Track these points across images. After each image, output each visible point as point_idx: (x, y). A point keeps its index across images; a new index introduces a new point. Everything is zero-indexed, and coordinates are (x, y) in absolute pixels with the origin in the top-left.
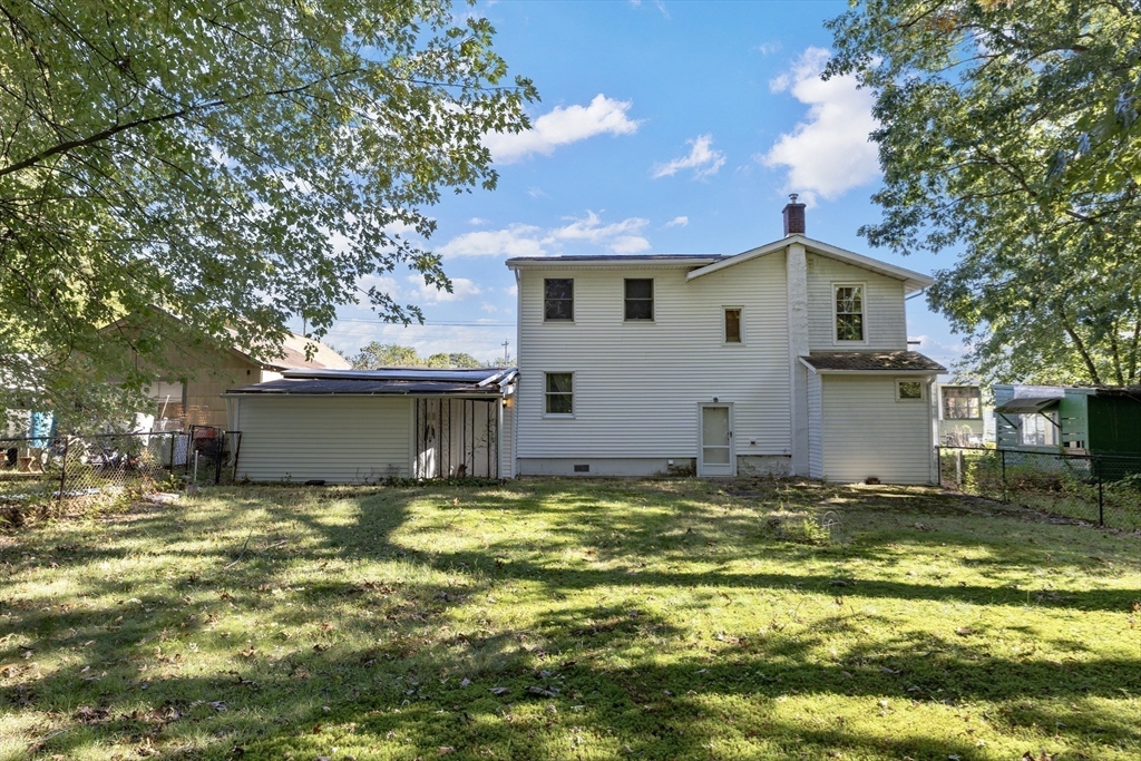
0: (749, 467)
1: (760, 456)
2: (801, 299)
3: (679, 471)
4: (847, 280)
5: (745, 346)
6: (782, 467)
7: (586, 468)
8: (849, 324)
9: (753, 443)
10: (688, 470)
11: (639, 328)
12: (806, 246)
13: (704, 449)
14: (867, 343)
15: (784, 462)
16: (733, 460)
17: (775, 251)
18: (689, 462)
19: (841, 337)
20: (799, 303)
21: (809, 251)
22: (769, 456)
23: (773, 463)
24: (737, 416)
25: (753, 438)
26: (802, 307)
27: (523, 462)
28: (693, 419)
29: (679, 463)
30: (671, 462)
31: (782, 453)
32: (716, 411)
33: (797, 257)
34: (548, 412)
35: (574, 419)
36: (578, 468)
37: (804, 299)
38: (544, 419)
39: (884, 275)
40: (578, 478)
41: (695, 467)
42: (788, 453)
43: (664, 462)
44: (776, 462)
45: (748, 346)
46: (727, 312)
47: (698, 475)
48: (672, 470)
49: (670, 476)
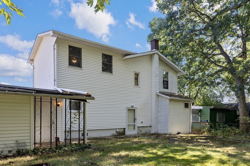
0: (140, 131)
1: (143, 127)
3: (120, 133)
4: (166, 69)
5: (140, 87)
6: (149, 130)
9: (142, 122)
10: (123, 133)
13: (128, 125)
14: (169, 90)
15: (149, 128)
16: (136, 128)
17: (149, 55)
18: (122, 130)
20: (157, 74)
24: (137, 113)
25: (142, 121)
26: (157, 76)
28: (124, 113)
29: (120, 130)
30: (117, 130)
31: (149, 125)
32: (132, 110)
41: (124, 131)
42: (151, 125)
43: (115, 130)
44: (147, 129)
45: (141, 87)
46: (135, 74)
47: (126, 135)
48: (118, 133)
49: (117, 135)
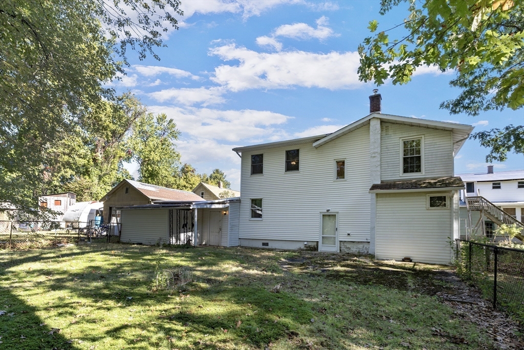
0: (347, 248)
1: (353, 242)
2: (376, 150)
3: (310, 248)
4: (411, 136)
5: (346, 181)
6: (366, 248)
7: (267, 244)
8: (412, 162)
9: (349, 234)
10: (315, 248)
11: (292, 175)
12: (380, 119)
13: (323, 237)
14: (424, 174)
15: (366, 245)
16: (338, 244)
18: (315, 243)
19: (405, 171)
20: (374, 153)
21: (382, 122)
22: (359, 242)
23: (361, 246)
24: (340, 219)
25: (349, 232)
26: (376, 155)
27: (241, 240)
28: (318, 220)
29: (310, 244)
30: (306, 243)
31: (366, 241)
32: (329, 216)
33: (375, 125)
34: (252, 217)
35: (262, 221)
36: (264, 244)
37: (378, 150)
38: (250, 221)
39: (436, 129)
40: (263, 249)
41: (317, 247)
42: (369, 241)
43: (303, 243)
44: (362, 246)
45: (348, 180)
46: (338, 162)
47: (319, 251)
48: (307, 247)
49: (306, 250)
